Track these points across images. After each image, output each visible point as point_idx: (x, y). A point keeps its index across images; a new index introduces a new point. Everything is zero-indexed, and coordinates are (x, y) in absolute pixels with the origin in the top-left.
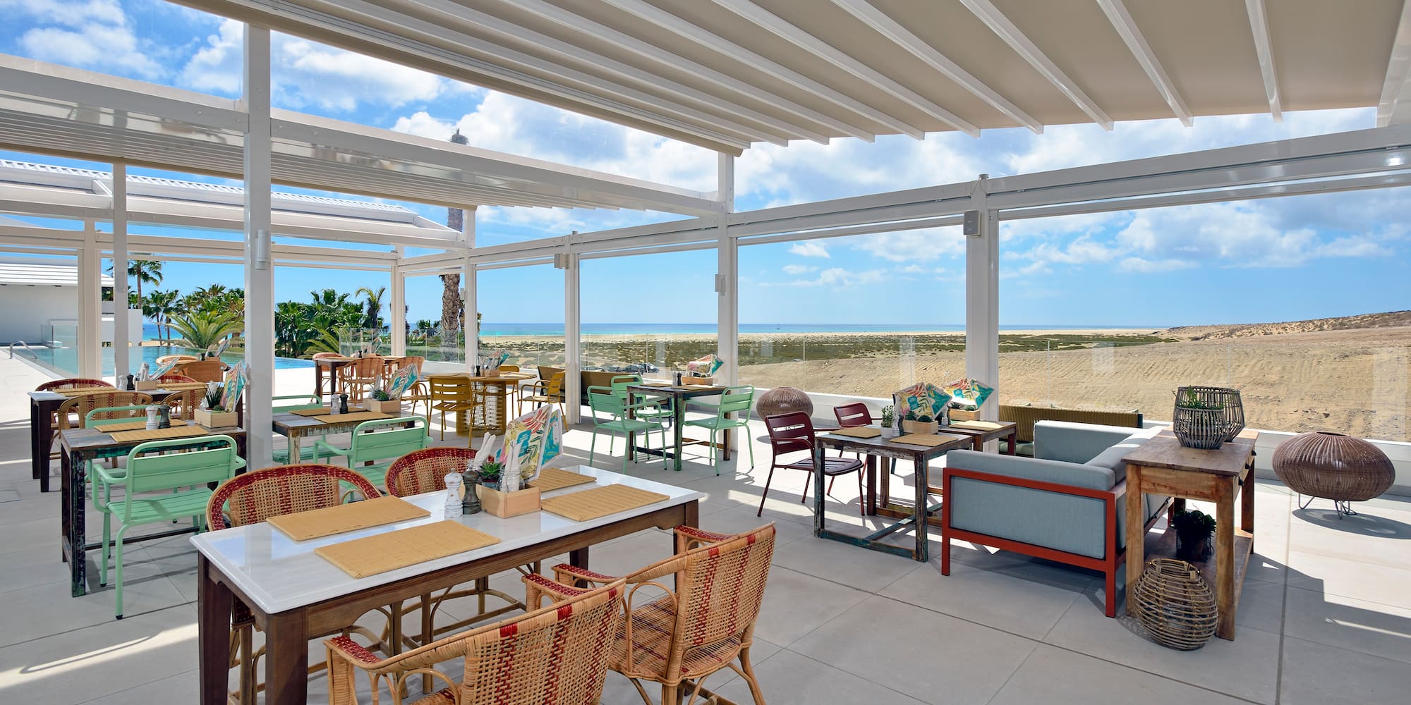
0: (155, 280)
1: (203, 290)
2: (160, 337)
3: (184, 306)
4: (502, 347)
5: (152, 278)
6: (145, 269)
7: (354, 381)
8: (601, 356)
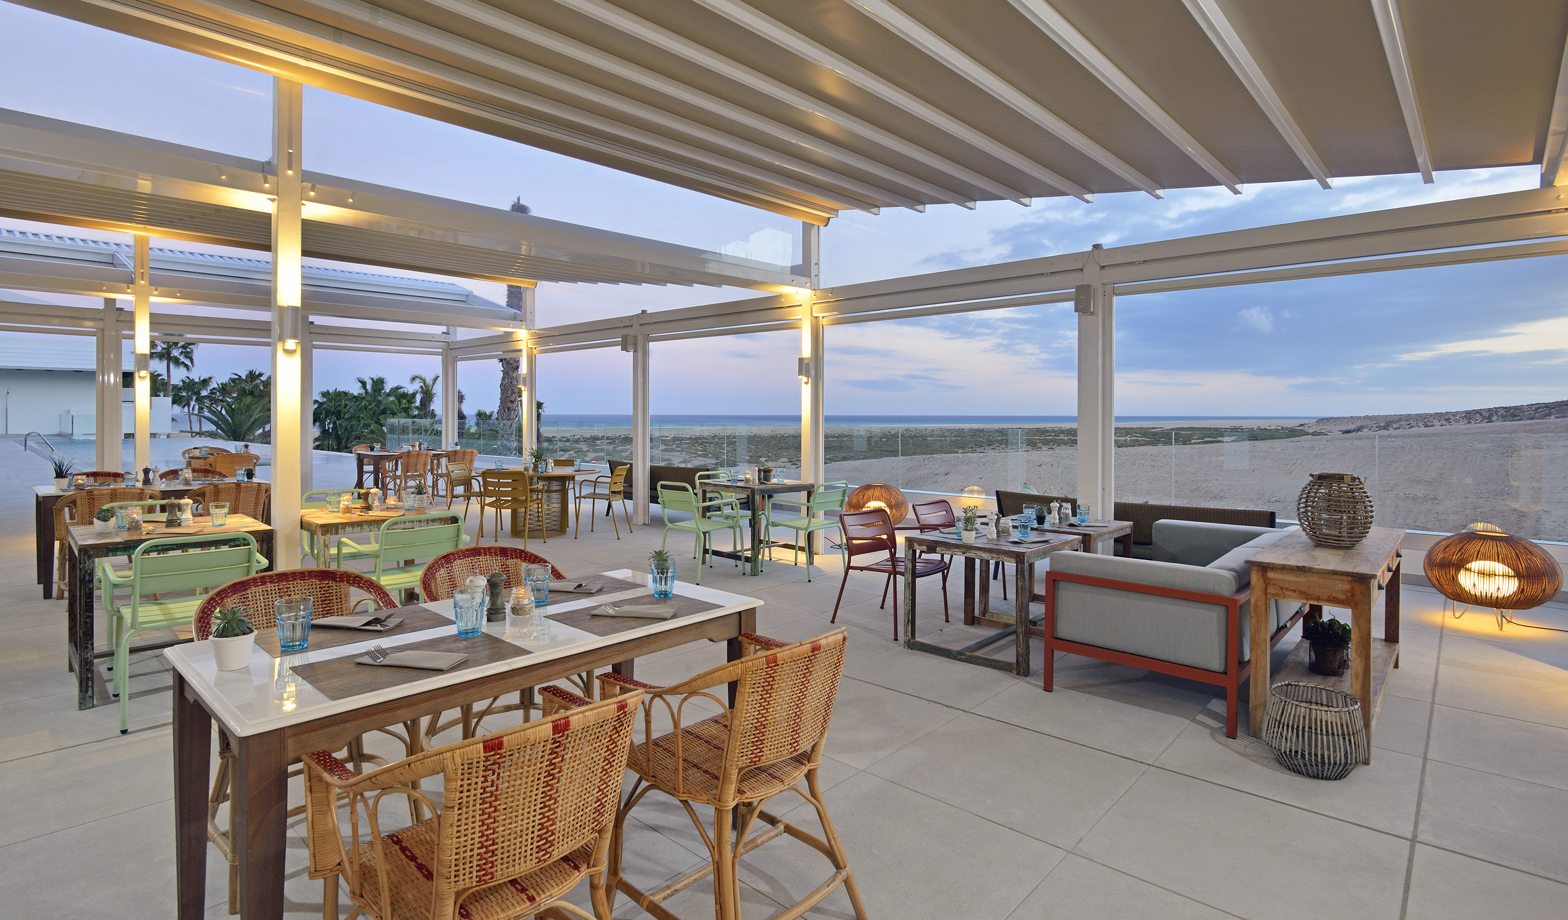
0: (186, 366)
1: (240, 376)
2: (191, 428)
3: (218, 394)
4: (568, 440)
5: (183, 363)
6: (175, 353)
7: (399, 477)
8: (679, 451)
